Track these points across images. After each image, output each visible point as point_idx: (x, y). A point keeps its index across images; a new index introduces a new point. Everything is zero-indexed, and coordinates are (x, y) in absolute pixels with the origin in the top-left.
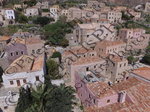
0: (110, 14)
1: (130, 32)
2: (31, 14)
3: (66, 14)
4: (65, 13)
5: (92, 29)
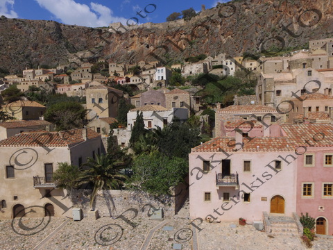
2: (191, 73)
3: (253, 69)
4: (251, 66)
5: (290, 81)
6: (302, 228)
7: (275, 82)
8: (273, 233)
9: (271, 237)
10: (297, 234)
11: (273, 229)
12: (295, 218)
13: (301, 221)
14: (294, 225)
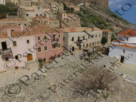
0: (53, 4)
1: (65, 15)
3: (15, 4)
4: (14, 2)
5: (32, 11)
6: (39, 63)
7: (26, 10)
8: (29, 68)
9: (29, 70)
10: (38, 65)
11: (29, 66)
12: (36, 61)
13: (38, 61)
14: (36, 63)
